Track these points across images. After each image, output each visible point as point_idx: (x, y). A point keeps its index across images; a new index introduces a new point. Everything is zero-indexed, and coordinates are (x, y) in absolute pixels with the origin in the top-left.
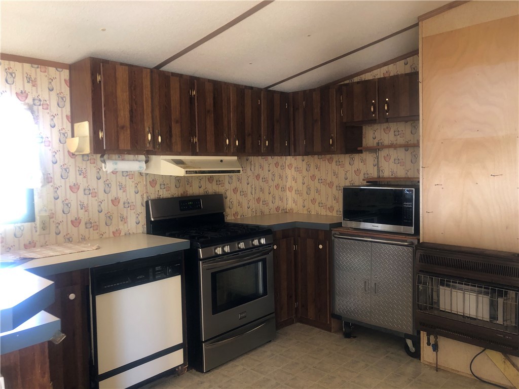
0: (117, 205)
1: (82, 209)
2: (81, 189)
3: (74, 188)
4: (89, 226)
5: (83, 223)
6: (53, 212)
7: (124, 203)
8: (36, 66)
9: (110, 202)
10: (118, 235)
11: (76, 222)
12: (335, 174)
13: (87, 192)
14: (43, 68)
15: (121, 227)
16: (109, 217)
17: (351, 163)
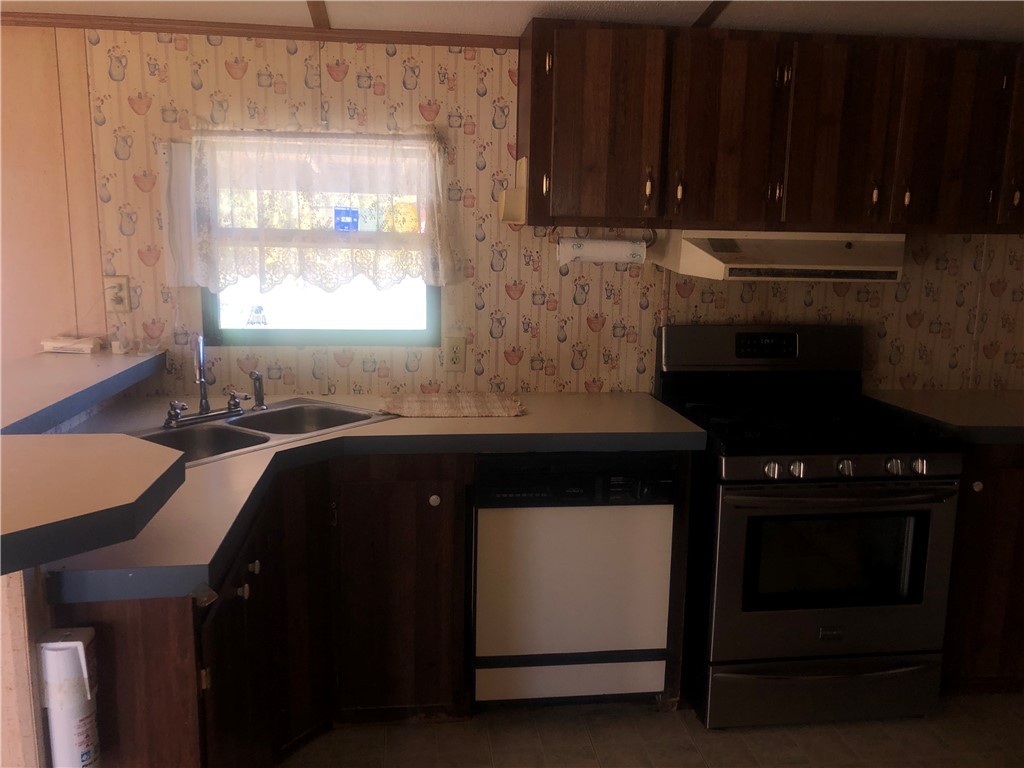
0: (600, 331)
1: (526, 331)
2: (528, 294)
3: (514, 290)
4: (537, 365)
5: (526, 358)
6: (473, 331)
7: (614, 328)
8: (457, 49)
9: (584, 322)
10: (596, 390)
11: (514, 355)
13: (539, 299)
14: (470, 51)
15: (603, 375)
16: (581, 353)
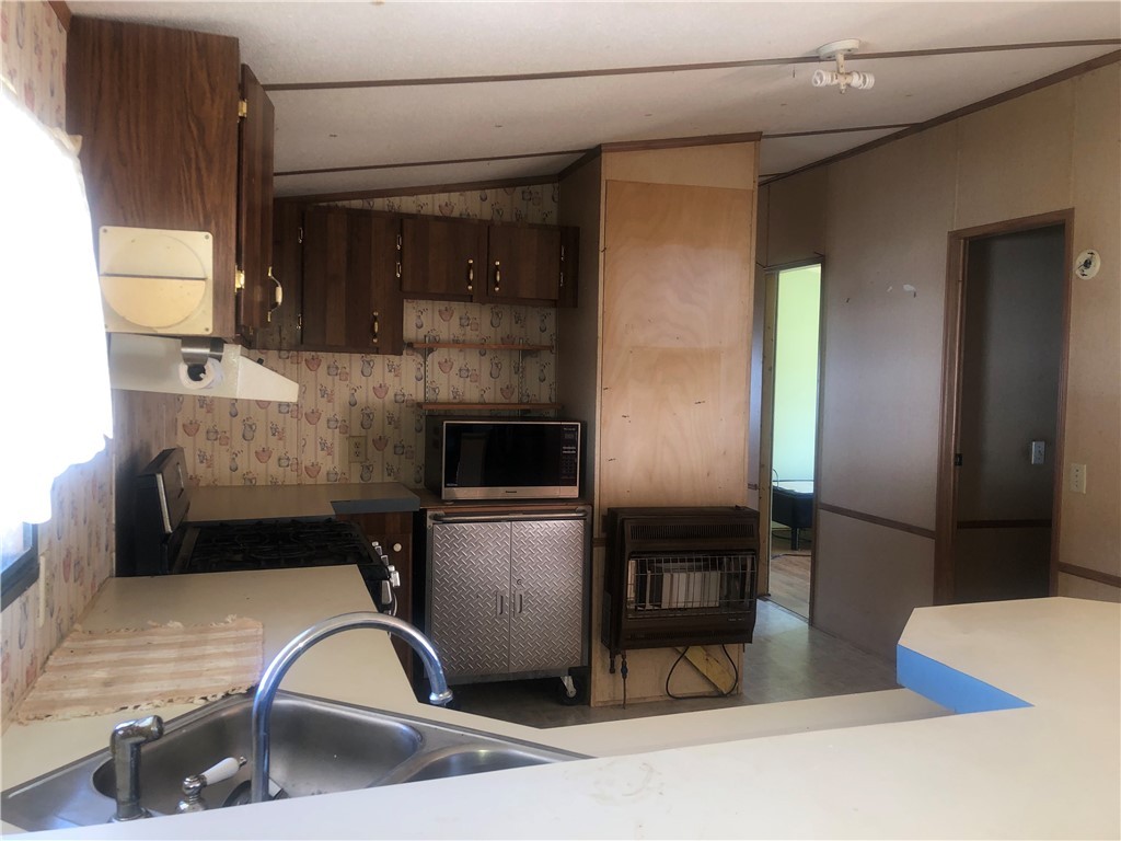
1: (72, 516)
4: (77, 572)
5: (72, 564)
11: (67, 563)
12: (324, 393)
17: (367, 372)
